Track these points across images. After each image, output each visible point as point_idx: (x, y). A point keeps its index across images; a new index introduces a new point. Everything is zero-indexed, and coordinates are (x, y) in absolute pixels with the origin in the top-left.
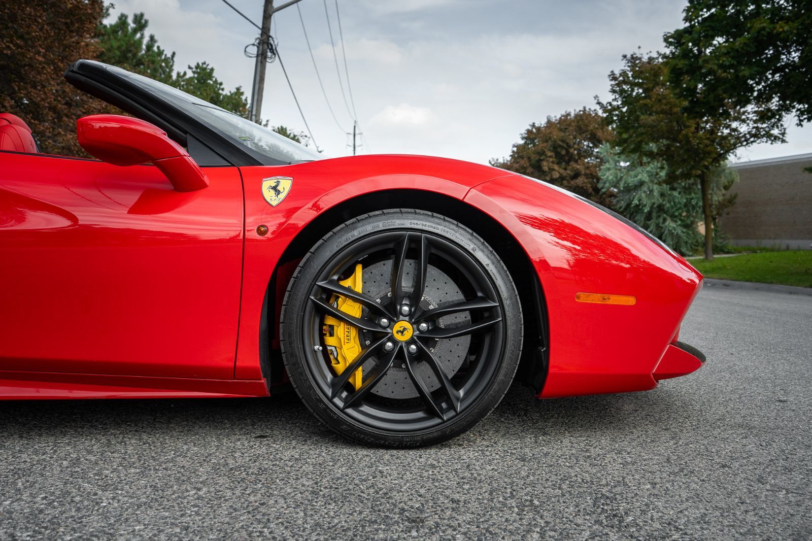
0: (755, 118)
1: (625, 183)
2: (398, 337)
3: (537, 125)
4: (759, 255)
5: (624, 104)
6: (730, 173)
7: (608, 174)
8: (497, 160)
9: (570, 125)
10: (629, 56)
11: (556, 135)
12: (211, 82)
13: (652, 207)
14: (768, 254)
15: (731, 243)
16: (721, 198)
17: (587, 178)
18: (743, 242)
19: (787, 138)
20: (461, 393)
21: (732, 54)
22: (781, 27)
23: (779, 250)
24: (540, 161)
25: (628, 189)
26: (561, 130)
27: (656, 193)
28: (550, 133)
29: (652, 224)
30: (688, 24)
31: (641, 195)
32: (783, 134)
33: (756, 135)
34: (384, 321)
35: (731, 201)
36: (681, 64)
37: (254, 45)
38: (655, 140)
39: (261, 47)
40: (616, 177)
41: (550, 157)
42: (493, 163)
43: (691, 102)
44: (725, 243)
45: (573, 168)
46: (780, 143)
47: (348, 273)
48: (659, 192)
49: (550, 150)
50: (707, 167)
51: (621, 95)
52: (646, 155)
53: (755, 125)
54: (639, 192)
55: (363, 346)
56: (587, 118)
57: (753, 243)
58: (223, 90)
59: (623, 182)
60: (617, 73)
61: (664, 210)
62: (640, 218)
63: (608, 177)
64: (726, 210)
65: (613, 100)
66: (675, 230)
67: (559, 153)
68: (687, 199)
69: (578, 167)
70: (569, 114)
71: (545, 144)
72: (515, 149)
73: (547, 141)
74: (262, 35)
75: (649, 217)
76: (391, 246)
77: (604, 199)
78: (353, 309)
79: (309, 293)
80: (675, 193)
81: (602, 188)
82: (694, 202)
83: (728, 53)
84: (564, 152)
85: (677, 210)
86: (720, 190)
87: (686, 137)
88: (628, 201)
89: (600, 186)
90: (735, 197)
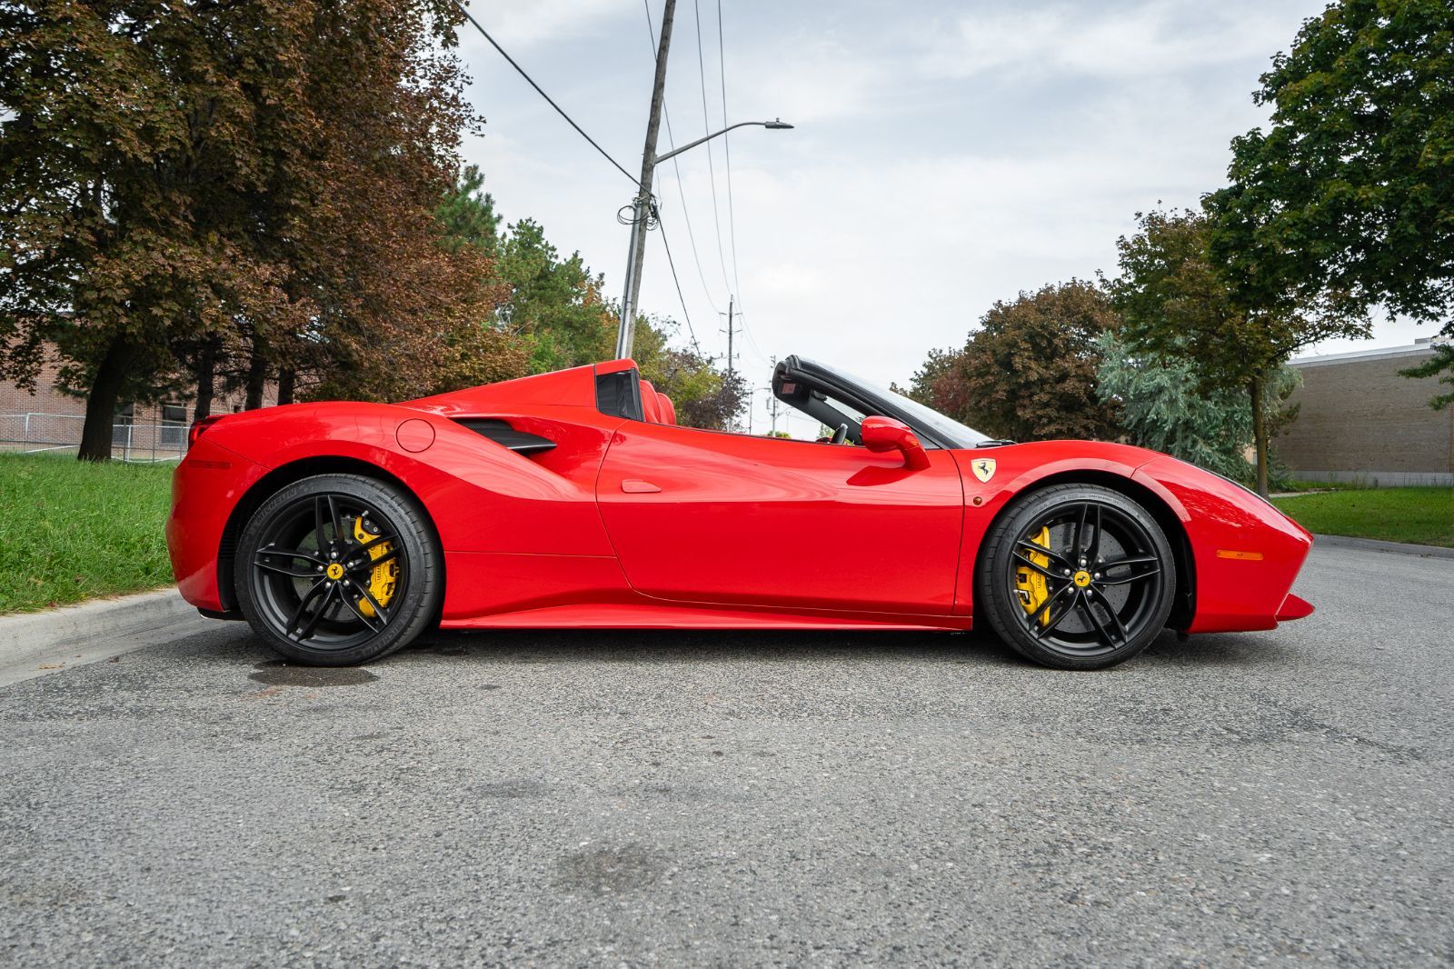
0: (1327, 304)
1: (1136, 389)
2: (1079, 584)
3: (1004, 304)
4: (1335, 495)
5: (1140, 281)
6: (1291, 375)
7: (1110, 376)
8: (941, 351)
9: (1053, 304)
10: (1145, 215)
11: (1034, 318)
12: (540, 247)
13: (1175, 424)
14: (1349, 495)
15: (1292, 477)
16: (1277, 411)
17: (1080, 381)
18: (1309, 475)
19: (1374, 331)
20: (1127, 627)
21: (1299, 226)
22: (1365, 193)
23: (1362, 488)
24: (1010, 355)
25: (1140, 397)
26: (1039, 310)
27: (1181, 404)
28: (1025, 316)
29: (1176, 446)
30: (1234, 183)
31: (1160, 407)
32: (1369, 326)
33: (1327, 328)
34: (1067, 571)
35: (1291, 415)
36: (1228, 237)
37: (630, 207)
38: (1183, 330)
39: (639, 210)
40: (1123, 381)
41: (1025, 350)
42: (934, 356)
43: (1241, 286)
44: (1283, 476)
45: (1058, 367)
46: (1363, 338)
47: (1038, 532)
48: (1186, 402)
49: (1025, 340)
50: (1259, 372)
51: (1135, 269)
52: (1172, 352)
53: (1329, 314)
54: (1157, 402)
55: (1049, 592)
56: (1078, 294)
57: (1324, 476)
58: (557, 257)
59: (1133, 388)
60: (1129, 239)
61: (1193, 428)
62: (1158, 439)
63: (1110, 381)
64: (1284, 428)
65: (1123, 276)
66: (1210, 457)
67: (1039, 345)
68: (1227, 412)
69: (1066, 365)
70: (1051, 288)
71: (1017, 332)
72: (972, 339)
73: (1019, 328)
74: (640, 193)
75: (1171, 438)
76: (1072, 513)
77: (1105, 410)
78: (1042, 562)
79: (1012, 549)
80: (1210, 404)
81: (1102, 396)
82: (1237, 417)
83: (1295, 224)
84: (1044, 344)
85: (1213, 428)
86: (1276, 399)
87: (1231, 330)
88: (1140, 415)
89: (1098, 392)
90: (1297, 408)
